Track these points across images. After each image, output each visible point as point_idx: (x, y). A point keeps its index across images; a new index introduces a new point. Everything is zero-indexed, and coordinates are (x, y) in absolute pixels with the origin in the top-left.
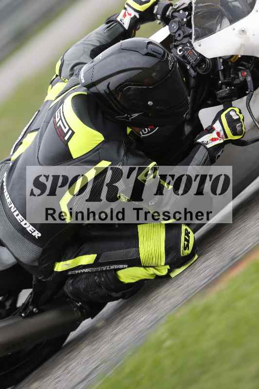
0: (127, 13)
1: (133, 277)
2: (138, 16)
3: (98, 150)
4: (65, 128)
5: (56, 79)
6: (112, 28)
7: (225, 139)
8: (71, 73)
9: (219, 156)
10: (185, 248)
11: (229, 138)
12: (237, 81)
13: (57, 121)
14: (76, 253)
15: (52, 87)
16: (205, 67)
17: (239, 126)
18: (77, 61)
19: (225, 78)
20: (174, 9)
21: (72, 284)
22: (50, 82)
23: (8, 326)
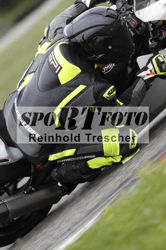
1: (97, 164)
3: (78, 78)
4: (56, 65)
5: (43, 41)
6: (79, 6)
7: (155, 75)
8: (55, 34)
9: (151, 85)
10: (132, 144)
11: (158, 74)
12: (161, 38)
13: (50, 61)
14: (62, 148)
15: (41, 46)
16: (141, 29)
17: (164, 66)
18: (58, 27)
19: (154, 36)
21: (57, 171)
22: (39, 43)
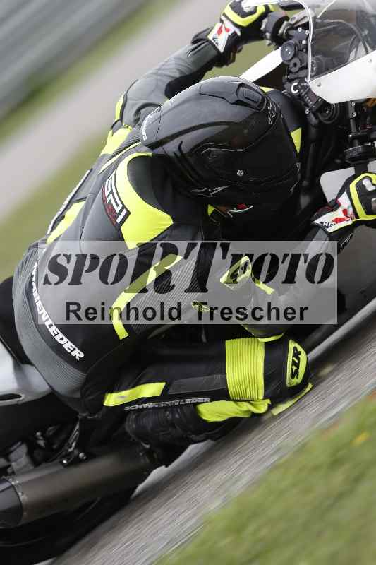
0: (223, 29)
1: (218, 413)
2: (239, 33)
3: (164, 238)
5: (117, 124)
6: (199, 50)
7: (355, 220)
8: (136, 117)
9: (346, 244)
10: (293, 376)
11: (361, 219)
13: (107, 195)
14: (135, 381)
15: (113, 133)
16: (329, 113)
18: (145, 101)
19: (358, 130)
20: (291, 24)
22: (111, 126)
23: (41, 478)
